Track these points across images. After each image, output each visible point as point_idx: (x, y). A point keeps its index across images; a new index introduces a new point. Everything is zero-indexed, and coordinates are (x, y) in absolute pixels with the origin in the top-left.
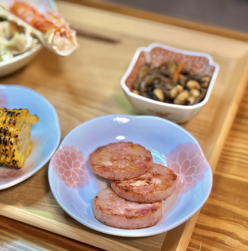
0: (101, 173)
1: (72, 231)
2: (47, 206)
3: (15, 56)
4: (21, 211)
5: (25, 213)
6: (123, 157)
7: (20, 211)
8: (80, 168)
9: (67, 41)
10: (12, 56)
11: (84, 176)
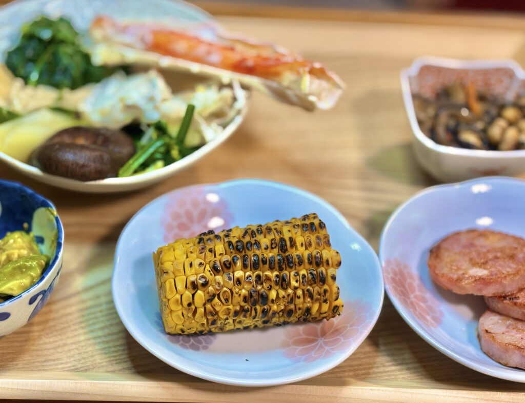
0: (480, 290)
1: (474, 399)
2: (393, 371)
3: (224, 126)
4: (374, 390)
5: (383, 390)
6: (490, 256)
7: (372, 390)
8: (417, 293)
9: (324, 84)
10: (220, 129)
11: (429, 303)
